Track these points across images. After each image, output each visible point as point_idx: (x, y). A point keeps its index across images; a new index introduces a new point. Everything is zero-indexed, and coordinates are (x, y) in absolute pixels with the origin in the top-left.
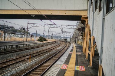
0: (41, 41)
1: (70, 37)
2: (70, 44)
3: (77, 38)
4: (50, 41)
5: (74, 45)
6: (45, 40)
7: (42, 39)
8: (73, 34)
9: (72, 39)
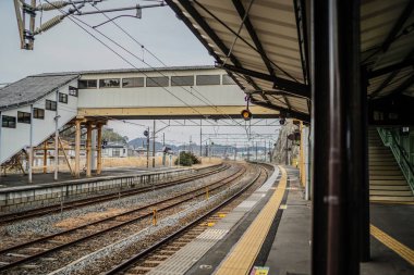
0: (185, 165)
1: (268, 147)
2: (272, 168)
3: (290, 149)
4: (206, 162)
5: (284, 170)
6: (196, 162)
7: (187, 159)
8: (276, 139)
9: (275, 154)
